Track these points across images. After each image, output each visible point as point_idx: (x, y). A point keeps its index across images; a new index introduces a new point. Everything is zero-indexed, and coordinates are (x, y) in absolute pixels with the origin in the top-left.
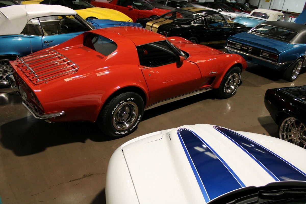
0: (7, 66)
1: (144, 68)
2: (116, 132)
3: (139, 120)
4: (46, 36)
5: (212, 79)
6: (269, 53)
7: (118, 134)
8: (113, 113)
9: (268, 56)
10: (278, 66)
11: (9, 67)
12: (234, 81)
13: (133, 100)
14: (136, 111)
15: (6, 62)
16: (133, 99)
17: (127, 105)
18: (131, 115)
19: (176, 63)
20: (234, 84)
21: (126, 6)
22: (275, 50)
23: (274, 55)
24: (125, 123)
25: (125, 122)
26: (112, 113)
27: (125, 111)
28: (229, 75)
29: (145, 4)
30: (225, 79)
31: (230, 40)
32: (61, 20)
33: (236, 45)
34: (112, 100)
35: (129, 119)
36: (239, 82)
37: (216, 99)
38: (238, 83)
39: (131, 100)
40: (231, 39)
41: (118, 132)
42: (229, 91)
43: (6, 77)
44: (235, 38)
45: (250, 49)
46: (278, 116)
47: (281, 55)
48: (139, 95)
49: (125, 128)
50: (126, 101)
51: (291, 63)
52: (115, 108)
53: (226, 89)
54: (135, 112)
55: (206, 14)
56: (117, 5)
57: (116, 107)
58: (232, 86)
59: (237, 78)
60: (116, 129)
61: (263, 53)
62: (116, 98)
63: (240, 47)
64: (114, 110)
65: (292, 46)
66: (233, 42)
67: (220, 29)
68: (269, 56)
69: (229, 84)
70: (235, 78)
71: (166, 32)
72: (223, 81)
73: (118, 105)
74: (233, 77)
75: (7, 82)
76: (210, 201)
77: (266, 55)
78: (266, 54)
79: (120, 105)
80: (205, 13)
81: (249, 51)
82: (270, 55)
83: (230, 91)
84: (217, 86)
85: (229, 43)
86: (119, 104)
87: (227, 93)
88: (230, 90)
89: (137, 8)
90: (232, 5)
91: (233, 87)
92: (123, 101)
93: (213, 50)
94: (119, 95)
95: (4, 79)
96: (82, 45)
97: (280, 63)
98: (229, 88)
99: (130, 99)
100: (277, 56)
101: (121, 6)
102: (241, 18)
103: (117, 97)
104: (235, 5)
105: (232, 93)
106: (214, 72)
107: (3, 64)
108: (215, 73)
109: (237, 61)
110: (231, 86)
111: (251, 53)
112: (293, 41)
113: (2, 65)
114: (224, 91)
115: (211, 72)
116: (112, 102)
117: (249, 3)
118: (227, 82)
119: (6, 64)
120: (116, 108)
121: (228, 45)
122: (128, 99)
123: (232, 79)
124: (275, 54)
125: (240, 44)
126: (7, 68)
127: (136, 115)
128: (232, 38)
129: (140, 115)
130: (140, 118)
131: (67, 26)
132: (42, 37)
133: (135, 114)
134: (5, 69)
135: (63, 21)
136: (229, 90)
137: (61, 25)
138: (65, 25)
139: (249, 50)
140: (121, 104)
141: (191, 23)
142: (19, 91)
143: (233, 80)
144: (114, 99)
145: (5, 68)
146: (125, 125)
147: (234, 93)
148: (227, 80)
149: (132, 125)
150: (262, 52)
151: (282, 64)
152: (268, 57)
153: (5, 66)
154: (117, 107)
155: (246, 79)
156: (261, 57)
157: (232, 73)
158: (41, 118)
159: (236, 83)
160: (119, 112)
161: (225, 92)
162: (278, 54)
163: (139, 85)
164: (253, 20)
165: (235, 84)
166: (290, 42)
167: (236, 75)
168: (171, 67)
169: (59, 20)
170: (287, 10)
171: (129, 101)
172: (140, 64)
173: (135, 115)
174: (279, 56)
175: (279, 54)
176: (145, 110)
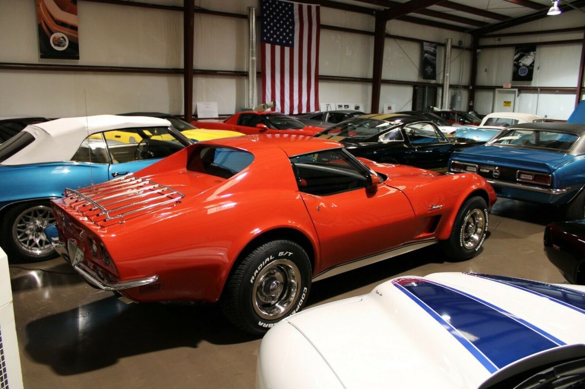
0: (43, 221)
1: (308, 197)
2: (260, 322)
3: (303, 298)
4: (115, 164)
5: (434, 221)
6: (534, 173)
7: (264, 326)
8: (254, 281)
9: (531, 179)
10: (555, 195)
11: (46, 222)
12: (476, 225)
13: (289, 255)
14: (296, 278)
15: (41, 211)
16: (290, 253)
17: (279, 268)
18: (287, 286)
19: (364, 189)
20: (476, 230)
21: (255, 126)
22: (544, 166)
23: (543, 176)
24: (277, 305)
25: (277, 303)
26: (252, 281)
27: (274, 279)
28: (467, 211)
29: (289, 122)
30: (459, 221)
31: (454, 160)
32: (139, 144)
33: (468, 169)
34: (249, 256)
35: (285, 296)
36: (485, 226)
37: (446, 263)
38: (485, 228)
39: (286, 257)
40: (457, 158)
41: (264, 323)
42: (470, 245)
43: (39, 242)
44: (463, 154)
45: (496, 172)
46: (579, 271)
47: (557, 175)
48: (301, 248)
49: (277, 314)
50: (277, 257)
51: (577, 191)
52: (257, 271)
53: (463, 240)
54: (294, 280)
55: (402, 121)
56: (237, 125)
57: (259, 269)
58: (474, 234)
59: (481, 219)
60: (260, 317)
61: (522, 175)
62: (257, 251)
63: (475, 170)
64: (255, 275)
65: (572, 159)
66: (462, 163)
67: (430, 149)
68: (534, 180)
69: (467, 231)
70: (478, 218)
71: (334, 157)
72: (455, 224)
73: (261, 265)
74: (474, 216)
75: (41, 250)
76: (499, 370)
77: (528, 178)
78: (526, 175)
79: (266, 265)
80: (400, 120)
81: (494, 175)
82: (536, 177)
83: (472, 245)
84: (446, 234)
85: (454, 166)
86: (263, 263)
87: (466, 249)
88: (472, 242)
89: (275, 128)
90: (445, 115)
91: (476, 237)
92: (271, 258)
93: (425, 171)
94: (263, 246)
95: (36, 246)
96: (185, 170)
97: (558, 190)
98: (468, 239)
99: (284, 253)
100: (549, 177)
101: (245, 126)
102: (465, 132)
103: (259, 249)
104: (451, 114)
105: (477, 250)
106: (438, 206)
107: (36, 216)
108: (438, 208)
109: (476, 186)
110: (472, 236)
111: (499, 178)
112: (572, 149)
113: (34, 218)
114: (460, 245)
115: (433, 206)
116: (250, 259)
117: (476, 110)
118: (464, 227)
119: (41, 215)
120: (259, 271)
121: (452, 170)
122: (281, 254)
123: (471, 220)
124: (545, 174)
125: (475, 165)
126: (42, 224)
127: (298, 285)
128: (457, 155)
129: (305, 288)
130: (304, 294)
131: (152, 153)
132: (109, 165)
133: (296, 283)
134: (38, 226)
135: (144, 146)
136: (470, 243)
137: (141, 152)
138: (148, 152)
139: (494, 173)
140: (268, 262)
141: (378, 139)
142: (66, 252)
143: (474, 222)
144: (254, 253)
145: (38, 222)
146: (278, 309)
147: (479, 249)
148: (462, 221)
149: (290, 310)
150: (520, 173)
151: (562, 192)
152: (532, 182)
153: (38, 220)
154: (261, 270)
155: (497, 227)
156: (519, 182)
157: (472, 208)
158: (112, 288)
159: (480, 228)
160: (262, 283)
161: (462, 245)
162: (551, 174)
163: (299, 226)
164: (489, 131)
165: (479, 230)
166: (568, 153)
167: (478, 212)
168: (356, 197)
169: (137, 144)
170: (546, 116)
171: (282, 257)
172: (298, 190)
173: (295, 287)
174: (552, 176)
175: (553, 173)
176: (313, 281)
